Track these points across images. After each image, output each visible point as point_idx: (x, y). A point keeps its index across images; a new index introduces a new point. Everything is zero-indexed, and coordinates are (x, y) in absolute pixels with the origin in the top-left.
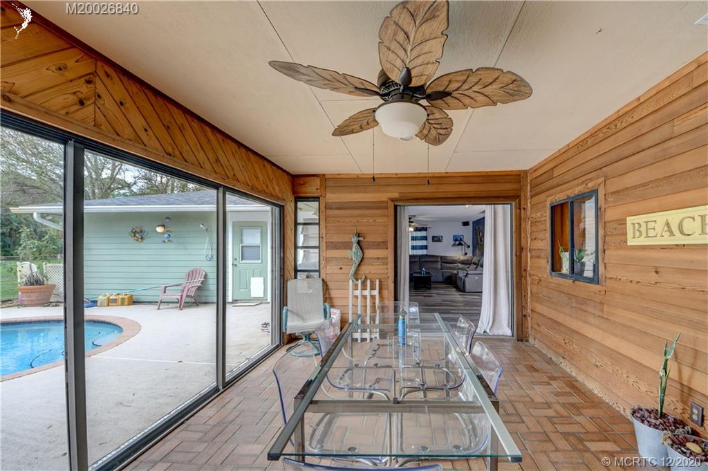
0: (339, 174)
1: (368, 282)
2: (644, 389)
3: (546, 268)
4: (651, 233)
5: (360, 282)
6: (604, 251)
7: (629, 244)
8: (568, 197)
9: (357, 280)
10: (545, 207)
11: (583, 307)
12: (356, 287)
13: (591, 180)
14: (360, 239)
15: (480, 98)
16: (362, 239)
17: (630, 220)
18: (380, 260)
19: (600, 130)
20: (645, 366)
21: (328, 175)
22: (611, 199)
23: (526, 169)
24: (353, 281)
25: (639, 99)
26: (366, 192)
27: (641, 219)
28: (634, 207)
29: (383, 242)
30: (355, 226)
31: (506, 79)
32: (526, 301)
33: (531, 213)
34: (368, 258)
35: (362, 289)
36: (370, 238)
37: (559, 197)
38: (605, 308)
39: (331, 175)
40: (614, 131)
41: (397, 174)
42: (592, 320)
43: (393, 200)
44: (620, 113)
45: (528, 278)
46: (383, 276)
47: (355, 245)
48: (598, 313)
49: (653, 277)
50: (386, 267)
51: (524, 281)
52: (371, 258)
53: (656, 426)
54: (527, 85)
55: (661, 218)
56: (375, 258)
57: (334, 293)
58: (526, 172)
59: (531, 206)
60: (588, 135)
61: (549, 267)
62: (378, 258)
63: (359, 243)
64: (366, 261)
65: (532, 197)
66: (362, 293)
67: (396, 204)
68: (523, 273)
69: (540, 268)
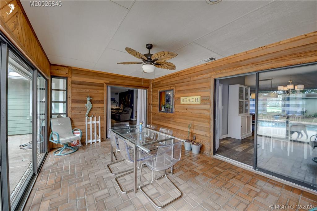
0: (79, 68)
1: (95, 118)
2: (184, 136)
3: (157, 110)
4: (186, 101)
5: (91, 118)
6: (175, 105)
7: (181, 103)
8: (165, 90)
9: (89, 117)
10: (157, 92)
11: (169, 120)
12: (89, 120)
13: (172, 87)
14: (91, 99)
15: (166, 67)
16: (92, 99)
17: (181, 98)
18: (100, 108)
19: (174, 74)
20: (183, 131)
21: (73, 67)
22: (177, 92)
23: (151, 79)
24: (87, 118)
25: (184, 70)
26: (94, 79)
27: (184, 98)
28: (182, 95)
29: (102, 101)
30: (88, 93)
31: (173, 66)
32: (150, 120)
33: (152, 93)
34: (94, 107)
35: (92, 121)
36: (95, 99)
37: (162, 90)
38: (175, 119)
39: (75, 68)
40: (178, 76)
41: (108, 73)
42: (171, 123)
43: (106, 83)
44: (180, 72)
45: (151, 114)
46: (102, 115)
47: (88, 102)
48: (173, 120)
49: (186, 111)
50: (103, 111)
51: (150, 114)
52: (96, 107)
53: (188, 142)
54: (176, 68)
55: (188, 98)
56: (98, 107)
57: (76, 124)
58: (151, 80)
59: (153, 91)
60: (171, 75)
61: (158, 110)
62: (99, 107)
63: (90, 100)
64: (94, 109)
65: (153, 88)
66: (92, 122)
67: (108, 85)
68: (150, 112)
69: (155, 110)
